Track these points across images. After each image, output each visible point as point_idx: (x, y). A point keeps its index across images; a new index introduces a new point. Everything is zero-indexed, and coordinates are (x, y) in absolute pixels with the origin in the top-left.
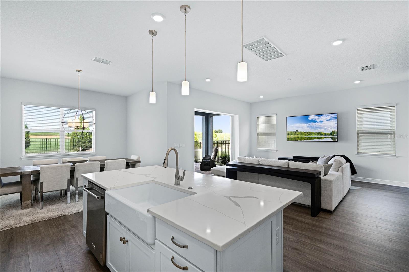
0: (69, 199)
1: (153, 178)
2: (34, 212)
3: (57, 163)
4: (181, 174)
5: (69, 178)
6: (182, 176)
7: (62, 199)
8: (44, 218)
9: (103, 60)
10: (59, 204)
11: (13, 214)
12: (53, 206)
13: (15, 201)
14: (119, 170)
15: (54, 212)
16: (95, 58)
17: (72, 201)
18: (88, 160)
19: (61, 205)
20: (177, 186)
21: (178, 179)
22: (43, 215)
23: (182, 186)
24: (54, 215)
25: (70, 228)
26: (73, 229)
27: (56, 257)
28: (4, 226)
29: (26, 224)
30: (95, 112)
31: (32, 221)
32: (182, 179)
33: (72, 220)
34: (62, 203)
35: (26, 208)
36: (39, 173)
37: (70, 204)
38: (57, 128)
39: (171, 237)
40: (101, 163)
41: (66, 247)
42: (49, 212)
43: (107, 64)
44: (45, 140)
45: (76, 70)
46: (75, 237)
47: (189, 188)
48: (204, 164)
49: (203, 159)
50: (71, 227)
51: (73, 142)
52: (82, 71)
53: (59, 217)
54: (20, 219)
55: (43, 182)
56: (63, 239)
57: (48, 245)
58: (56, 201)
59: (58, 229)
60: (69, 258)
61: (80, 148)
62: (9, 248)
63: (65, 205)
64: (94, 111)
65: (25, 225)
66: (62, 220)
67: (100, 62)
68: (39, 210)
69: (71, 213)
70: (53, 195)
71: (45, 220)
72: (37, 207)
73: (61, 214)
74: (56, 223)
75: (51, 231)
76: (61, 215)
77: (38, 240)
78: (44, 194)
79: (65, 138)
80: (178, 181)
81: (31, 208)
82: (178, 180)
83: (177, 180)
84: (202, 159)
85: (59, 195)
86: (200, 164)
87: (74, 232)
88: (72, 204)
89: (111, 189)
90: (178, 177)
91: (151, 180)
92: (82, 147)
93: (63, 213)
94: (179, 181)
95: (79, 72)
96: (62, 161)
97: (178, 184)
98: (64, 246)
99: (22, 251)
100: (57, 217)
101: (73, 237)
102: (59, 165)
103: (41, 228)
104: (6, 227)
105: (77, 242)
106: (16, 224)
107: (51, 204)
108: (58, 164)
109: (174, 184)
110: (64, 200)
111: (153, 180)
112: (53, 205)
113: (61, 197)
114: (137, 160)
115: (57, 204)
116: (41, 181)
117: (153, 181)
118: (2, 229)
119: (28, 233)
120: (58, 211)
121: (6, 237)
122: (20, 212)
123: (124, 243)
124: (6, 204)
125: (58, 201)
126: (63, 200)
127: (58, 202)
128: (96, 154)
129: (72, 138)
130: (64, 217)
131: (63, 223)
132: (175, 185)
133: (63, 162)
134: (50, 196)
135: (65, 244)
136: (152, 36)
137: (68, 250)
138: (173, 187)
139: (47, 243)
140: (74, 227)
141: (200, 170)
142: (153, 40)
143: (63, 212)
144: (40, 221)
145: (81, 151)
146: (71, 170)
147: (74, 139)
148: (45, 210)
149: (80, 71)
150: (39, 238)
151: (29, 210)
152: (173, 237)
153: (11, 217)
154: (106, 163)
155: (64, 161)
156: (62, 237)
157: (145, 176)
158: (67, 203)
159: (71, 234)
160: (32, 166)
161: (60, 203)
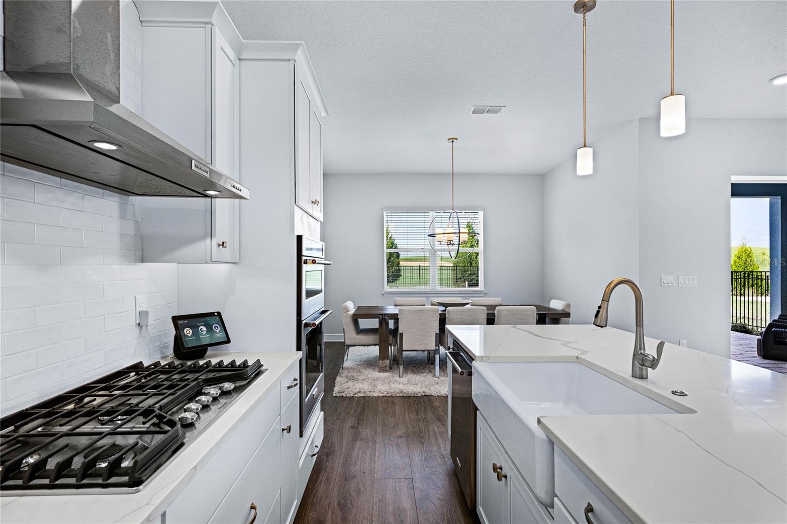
0: (437, 368)
1: (581, 352)
2: (392, 379)
3: (424, 305)
4: (651, 350)
5: (438, 332)
6: (654, 357)
7: (429, 367)
8: (402, 392)
9: (489, 108)
10: (425, 374)
11: (369, 376)
12: (416, 375)
13: (373, 358)
14: (512, 325)
15: (415, 386)
16: (474, 107)
17: (442, 373)
18: (469, 303)
19: (426, 377)
20: (638, 382)
21: (641, 363)
22: (401, 387)
23: (653, 383)
24: (415, 390)
25: (434, 419)
26: (438, 422)
27: (407, 461)
28: (357, 390)
29: (380, 395)
30: (484, 213)
31: (388, 393)
32: (654, 364)
33: (439, 407)
34: (428, 374)
35: (383, 370)
36: (398, 319)
37: (438, 378)
38: (426, 246)
39: (586, 505)
40: (488, 310)
41: (423, 450)
42: (410, 384)
43: (496, 112)
44: (418, 267)
45: (449, 140)
46: (438, 437)
47: (673, 393)
48: (775, 341)
49: (771, 325)
50: (436, 418)
51: (455, 272)
52: (457, 139)
53: (422, 396)
54: (375, 385)
55: (402, 333)
56: (420, 434)
57: (401, 437)
58: (421, 368)
59: (418, 415)
60: (425, 471)
61: (467, 283)
62: (358, 423)
63: (432, 378)
64: (482, 212)
65: (380, 397)
66: (424, 402)
67: (483, 113)
68: (397, 378)
69: (438, 394)
70: (418, 358)
71: (403, 396)
72: (396, 373)
73: (424, 392)
74: (417, 404)
75: (407, 416)
76: (424, 394)
77: (390, 424)
78: (403, 352)
79: (439, 263)
80: (642, 369)
81: (389, 372)
82: (642, 365)
83: (640, 366)
84: (763, 325)
85: (427, 359)
86: (759, 340)
87: (437, 428)
88: (441, 378)
89: (483, 360)
90: (641, 357)
91: (573, 356)
92: (469, 281)
93: (428, 392)
94: (647, 370)
95: (453, 141)
96: (431, 303)
97: (642, 377)
98: (420, 447)
99: (371, 434)
100: (419, 395)
101: (436, 437)
102: (427, 308)
103: (397, 408)
104: (359, 392)
105: (439, 448)
106: (370, 392)
107: (414, 373)
108: (426, 306)
109: (631, 375)
110: (432, 369)
111: (578, 356)
112: (416, 373)
113: (428, 364)
114: (563, 310)
115: (421, 375)
116: (400, 331)
117: (577, 358)
118: (356, 394)
119: (381, 409)
120: (420, 385)
121: (358, 407)
122: (376, 374)
123: (499, 479)
124: (363, 360)
125: (423, 369)
126: (430, 369)
127: (423, 371)
128: (485, 293)
129: (455, 265)
130: (428, 397)
131: (425, 408)
132: (633, 376)
133: (433, 305)
134: (415, 359)
135: (422, 443)
136: (582, 14)
137: (425, 456)
138: (627, 380)
139: (399, 433)
140: (439, 420)
141: (759, 355)
142: (584, 23)
143: (427, 389)
144: (397, 395)
145: (467, 286)
146: (440, 319)
147: (457, 266)
148: (404, 379)
149: (455, 139)
150: (392, 422)
151: (387, 373)
152: (590, 507)
153: (366, 380)
154: (498, 311)
155: (433, 302)
156: (420, 431)
157: (562, 344)
158: (434, 376)
159: (434, 429)
160: (393, 307)
161: (425, 372)
